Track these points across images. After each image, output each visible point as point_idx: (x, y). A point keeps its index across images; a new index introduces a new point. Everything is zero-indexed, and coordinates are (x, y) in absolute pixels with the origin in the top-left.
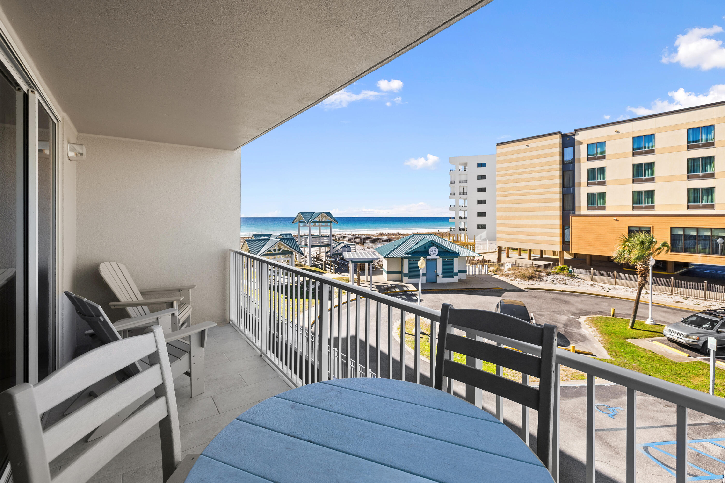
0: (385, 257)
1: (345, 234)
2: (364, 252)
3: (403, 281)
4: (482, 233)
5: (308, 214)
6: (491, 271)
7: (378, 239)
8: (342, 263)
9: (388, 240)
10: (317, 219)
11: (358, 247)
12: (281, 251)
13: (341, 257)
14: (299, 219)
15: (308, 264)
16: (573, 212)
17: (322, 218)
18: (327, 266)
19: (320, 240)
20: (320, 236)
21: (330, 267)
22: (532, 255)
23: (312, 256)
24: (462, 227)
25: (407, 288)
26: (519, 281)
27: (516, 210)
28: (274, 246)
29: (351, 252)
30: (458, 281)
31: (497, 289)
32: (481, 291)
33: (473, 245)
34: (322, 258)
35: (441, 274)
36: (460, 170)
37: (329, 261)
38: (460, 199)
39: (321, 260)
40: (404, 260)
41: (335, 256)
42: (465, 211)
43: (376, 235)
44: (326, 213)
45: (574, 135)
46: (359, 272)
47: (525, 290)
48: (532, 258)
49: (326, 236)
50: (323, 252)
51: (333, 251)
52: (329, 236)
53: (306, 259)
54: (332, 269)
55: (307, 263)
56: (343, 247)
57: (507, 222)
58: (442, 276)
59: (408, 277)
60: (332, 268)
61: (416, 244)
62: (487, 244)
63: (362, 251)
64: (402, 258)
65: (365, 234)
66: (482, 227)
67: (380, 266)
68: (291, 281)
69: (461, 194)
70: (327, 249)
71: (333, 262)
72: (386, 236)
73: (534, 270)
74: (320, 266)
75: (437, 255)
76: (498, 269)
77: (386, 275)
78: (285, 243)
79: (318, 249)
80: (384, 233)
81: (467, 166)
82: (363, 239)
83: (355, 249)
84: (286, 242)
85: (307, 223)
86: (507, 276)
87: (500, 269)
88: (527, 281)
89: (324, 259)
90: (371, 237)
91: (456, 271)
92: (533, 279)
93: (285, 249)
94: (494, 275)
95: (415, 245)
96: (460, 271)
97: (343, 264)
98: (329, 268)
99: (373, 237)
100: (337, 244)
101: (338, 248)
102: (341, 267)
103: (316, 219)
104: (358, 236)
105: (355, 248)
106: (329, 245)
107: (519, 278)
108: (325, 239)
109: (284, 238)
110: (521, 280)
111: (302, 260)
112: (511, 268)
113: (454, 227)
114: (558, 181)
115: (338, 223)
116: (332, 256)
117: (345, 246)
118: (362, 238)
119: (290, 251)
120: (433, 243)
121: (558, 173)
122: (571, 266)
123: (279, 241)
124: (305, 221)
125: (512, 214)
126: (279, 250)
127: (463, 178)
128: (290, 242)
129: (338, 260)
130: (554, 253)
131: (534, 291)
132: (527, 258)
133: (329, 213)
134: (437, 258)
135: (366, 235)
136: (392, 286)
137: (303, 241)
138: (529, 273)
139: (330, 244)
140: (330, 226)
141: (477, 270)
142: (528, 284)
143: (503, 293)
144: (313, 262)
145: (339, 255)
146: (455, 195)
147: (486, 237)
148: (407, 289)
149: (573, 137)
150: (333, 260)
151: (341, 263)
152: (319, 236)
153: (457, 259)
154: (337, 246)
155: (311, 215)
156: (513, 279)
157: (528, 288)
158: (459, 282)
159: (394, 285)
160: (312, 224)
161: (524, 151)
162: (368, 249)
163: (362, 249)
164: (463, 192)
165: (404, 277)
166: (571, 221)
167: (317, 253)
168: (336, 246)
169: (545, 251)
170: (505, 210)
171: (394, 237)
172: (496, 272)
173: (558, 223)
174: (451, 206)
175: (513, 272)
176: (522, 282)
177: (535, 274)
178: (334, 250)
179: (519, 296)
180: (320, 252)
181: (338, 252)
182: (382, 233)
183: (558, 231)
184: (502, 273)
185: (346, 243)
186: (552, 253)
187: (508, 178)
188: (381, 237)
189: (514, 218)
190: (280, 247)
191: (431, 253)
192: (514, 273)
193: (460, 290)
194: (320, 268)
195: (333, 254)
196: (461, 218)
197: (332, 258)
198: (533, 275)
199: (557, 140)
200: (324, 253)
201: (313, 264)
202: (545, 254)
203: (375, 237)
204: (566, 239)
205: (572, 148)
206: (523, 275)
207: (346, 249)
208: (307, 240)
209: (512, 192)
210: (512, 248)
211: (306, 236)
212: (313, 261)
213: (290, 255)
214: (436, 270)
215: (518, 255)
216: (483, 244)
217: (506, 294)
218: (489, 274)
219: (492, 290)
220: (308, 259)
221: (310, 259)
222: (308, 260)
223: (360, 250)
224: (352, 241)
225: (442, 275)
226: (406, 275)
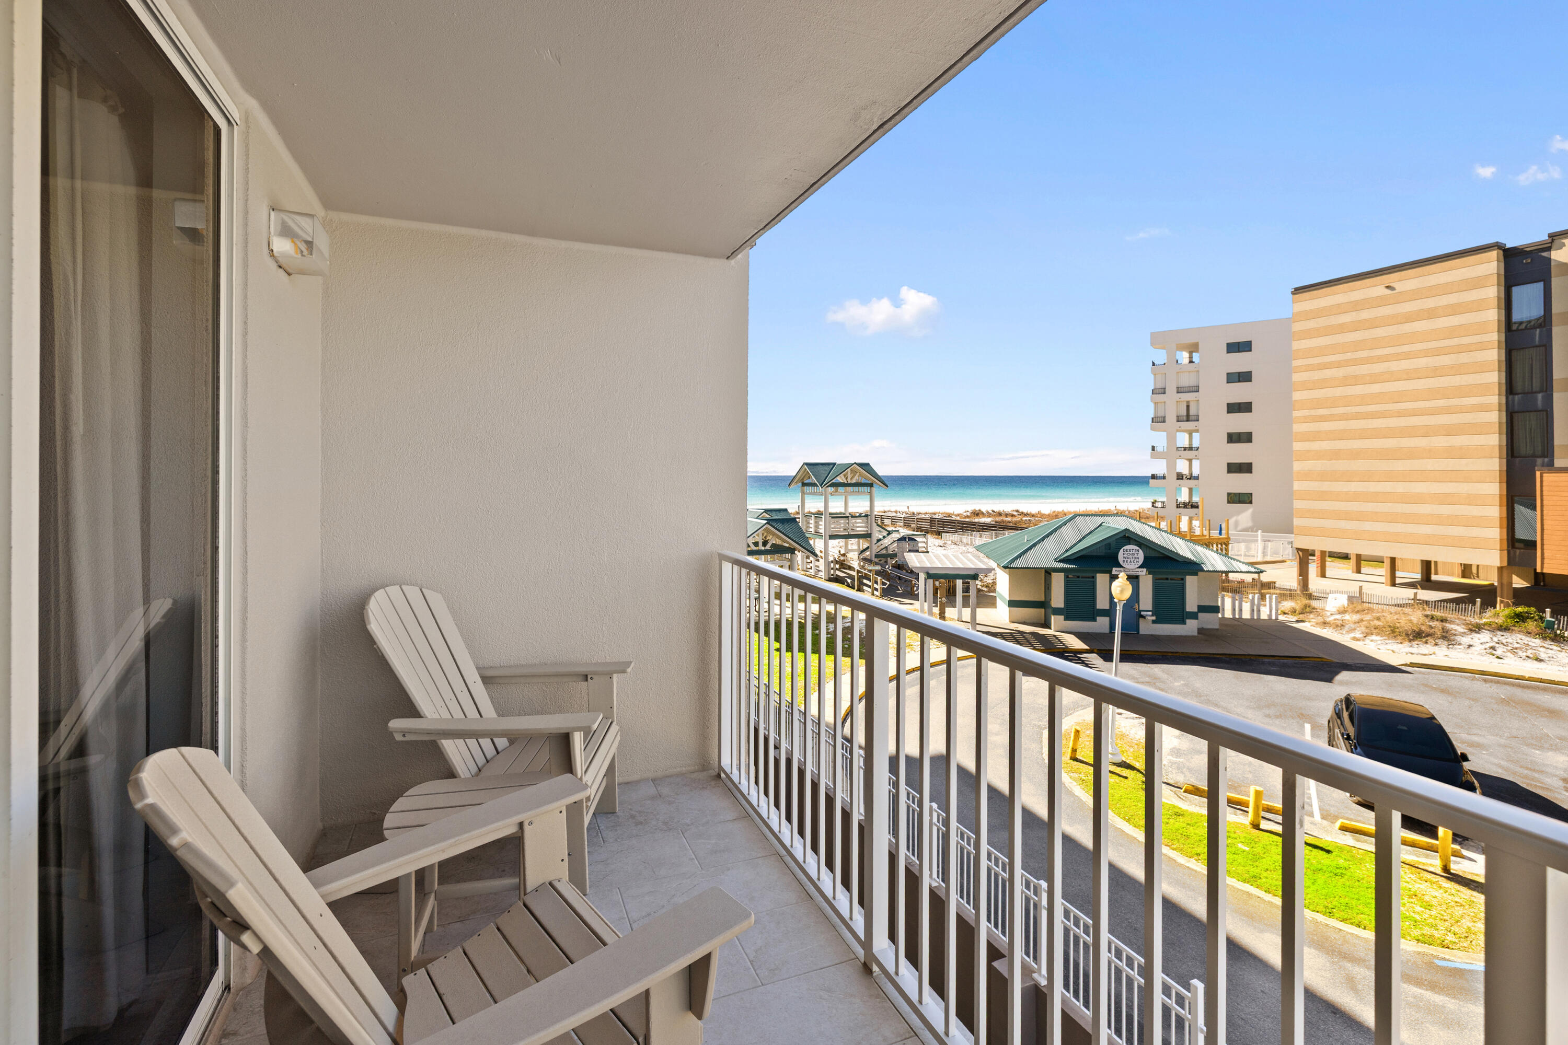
0: (1005, 567)
1: (896, 512)
2: (945, 552)
3: (1050, 625)
4: (1239, 513)
5: (821, 466)
6: (1286, 612)
7: (974, 524)
8: (897, 576)
9: (996, 527)
10: (840, 479)
11: (932, 540)
12: (768, 547)
13: (893, 562)
14: (803, 479)
15: (822, 574)
16: (1546, 460)
17: (852, 475)
18: (865, 581)
19: (848, 523)
20: (848, 515)
21: (873, 585)
22: (1398, 574)
23: (831, 559)
24: (1184, 497)
25: (1062, 642)
26: (1379, 642)
27: (1356, 455)
28: (754, 535)
29: (917, 551)
30: (1198, 633)
31: (1316, 659)
32: (1269, 663)
33: (1225, 544)
34: (851, 562)
35: (1150, 613)
36: (1177, 362)
37: (870, 571)
38: (1178, 431)
39: (850, 568)
40: (1054, 575)
41: (880, 561)
42: (1190, 461)
43: (965, 514)
44: (861, 465)
45: (1549, 249)
46: (944, 599)
47: (1404, 668)
48: (1398, 581)
49: (860, 516)
50: (853, 551)
51: (875, 549)
52: (866, 516)
53: (817, 563)
54: (876, 590)
55: (820, 573)
56: (898, 540)
57: (1326, 486)
58: (1154, 618)
59: (1062, 617)
60: (875, 586)
61: (1084, 538)
62: (1259, 541)
63: (940, 551)
64: (1048, 572)
65: (939, 513)
66: (1240, 499)
67: (987, 587)
68: (789, 611)
69: (1181, 418)
70: (863, 544)
71: (878, 573)
72: (989, 517)
73: (1427, 616)
74: (849, 581)
75: (1141, 567)
76: (1306, 606)
77: (1007, 609)
78: (776, 529)
79: (843, 544)
80: (984, 511)
81: (1197, 351)
82: (937, 523)
83: (925, 546)
84: (780, 526)
85: (821, 485)
86: (1340, 626)
87: (1314, 608)
88: (1407, 644)
89: (855, 564)
90: (954, 518)
91: (1191, 605)
92: (1424, 640)
93: (776, 541)
94: (1298, 621)
95: (1080, 541)
96: (1203, 609)
97: (900, 578)
98: (869, 586)
99: (958, 518)
100: (885, 533)
101: (887, 542)
102: (895, 584)
103: (838, 478)
104: (923, 516)
105: (926, 543)
106: (867, 536)
107: (1378, 634)
108: (858, 521)
109: (774, 518)
110: (1387, 641)
111: (809, 567)
112: (1346, 605)
113: (1164, 499)
114: (1494, 378)
115: (887, 486)
116: (873, 559)
117: (903, 539)
118: (935, 521)
119: (787, 545)
120: (1128, 537)
121: (1493, 355)
122: (1548, 610)
123: (766, 524)
124: (816, 482)
125: (1342, 465)
126: (765, 544)
127: (1186, 381)
128: (787, 528)
129: (888, 568)
130: (1466, 570)
131: (1436, 674)
132: (1383, 579)
133: (868, 464)
134: (1140, 573)
135: (942, 514)
136: (1024, 637)
137: (811, 526)
138: (1411, 621)
139: (869, 532)
140: (870, 493)
141: (1246, 607)
142: (1412, 654)
143: (1337, 673)
144: (832, 572)
145: (889, 559)
146: (1164, 422)
147: (1250, 524)
148: (1064, 645)
149: (1545, 254)
150: (878, 568)
151: (895, 576)
152: (844, 514)
153: (1195, 578)
154: (884, 537)
155: (827, 468)
156: (1358, 635)
157: (1412, 665)
158: (1200, 636)
159: (1028, 633)
160: (831, 489)
161: (1380, 302)
162: (953, 546)
163: (941, 546)
164: (1188, 415)
165: (1053, 617)
166: (1542, 486)
167: (840, 551)
168: (881, 537)
169: (1436, 563)
170: (1319, 455)
171: (1009, 519)
172: (1302, 613)
173: (1494, 489)
174: (1153, 448)
175: (1356, 617)
176: (1389, 647)
177: (1430, 626)
178: (878, 547)
179: (1390, 685)
180: (848, 551)
181: (887, 550)
182: (980, 510)
183: (1494, 511)
184: (1320, 619)
185: (904, 532)
186: (1458, 570)
187: (1328, 373)
188: (977, 520)
189: (1348, 477)
190: (765, 537)
191: (1124, 561)
192: (1362, 620)
193: (1207, 658)
194: (848, 586)
195: (876, 556)
196: (1183, 477)
197: (876, 564)
198: (1423, 628)
199: (1491, 265)
200: (856, 554)
201: (832, 575)
202: (1436, 573)
203: (964, 518)
204: (1520, 534)
205: (1540, 286)
206: (1390, 626)
207: (907, 545)
208: (820, 523)
209: (1341, 410)
210: (1329, 552)
211: (818, 515)
212: (832, 569)
213: (788, 556)
214: (1138, 602)
215: (1353, 572)
216: (1244, 541)
217: (1344, 676)
218: (1282, 618)
219: (1302, 663)
220: (821, 564)
221: (828, 564)
222: (822, 568)
223: (935, 547)
224: (913, 526)
225: (1152, 615)
226: (1057, 611)
